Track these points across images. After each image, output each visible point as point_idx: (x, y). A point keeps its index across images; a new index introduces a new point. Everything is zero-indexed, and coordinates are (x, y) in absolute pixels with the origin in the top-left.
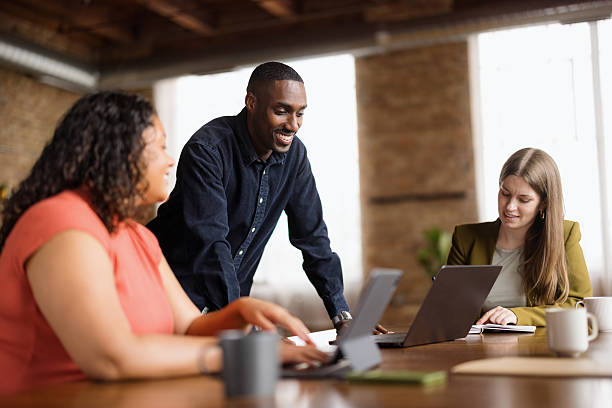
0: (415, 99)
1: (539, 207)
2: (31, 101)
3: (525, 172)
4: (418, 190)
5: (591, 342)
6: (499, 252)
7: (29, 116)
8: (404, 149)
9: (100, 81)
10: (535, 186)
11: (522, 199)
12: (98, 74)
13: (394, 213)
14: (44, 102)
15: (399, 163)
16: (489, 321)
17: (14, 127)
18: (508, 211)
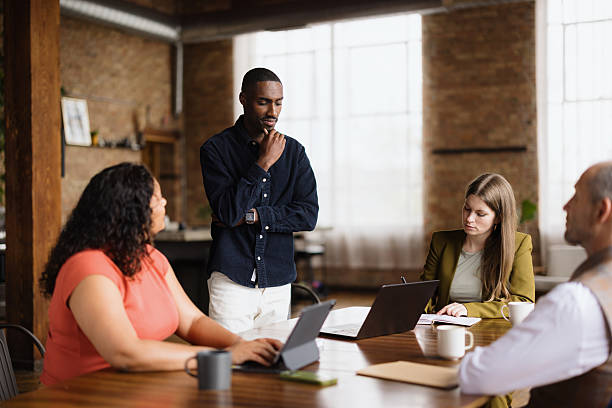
0: (480, 55)
1: (494, 220)
2: (120, 51)
3: (482, 193)
4: (480, 143)
5: (467, 351)
6: (464, 254)
7: (118, 66)
8: (467, 103)
9: (181, 34)
10: (490, 205)
11: (479, 213)
12: (179, 29)
13: (457, 164)
14: (131, 53)
15: (464, 116)
16: (446, 313)
17: (104, 77)
18: (468, 222)
